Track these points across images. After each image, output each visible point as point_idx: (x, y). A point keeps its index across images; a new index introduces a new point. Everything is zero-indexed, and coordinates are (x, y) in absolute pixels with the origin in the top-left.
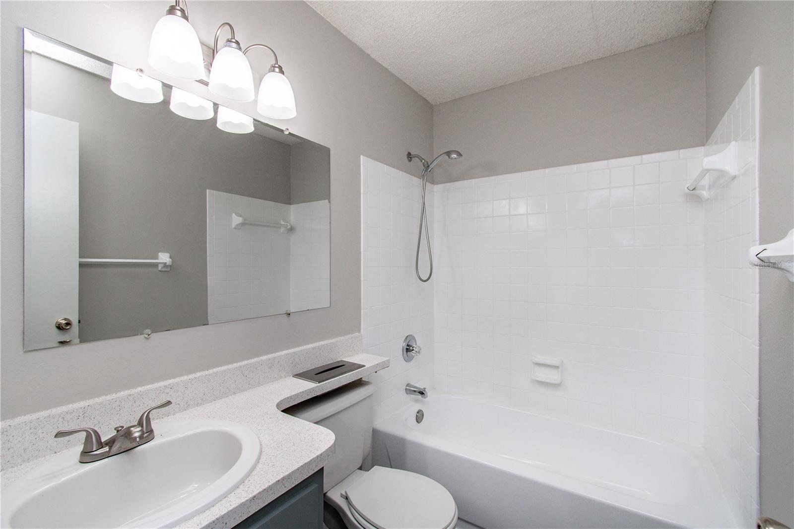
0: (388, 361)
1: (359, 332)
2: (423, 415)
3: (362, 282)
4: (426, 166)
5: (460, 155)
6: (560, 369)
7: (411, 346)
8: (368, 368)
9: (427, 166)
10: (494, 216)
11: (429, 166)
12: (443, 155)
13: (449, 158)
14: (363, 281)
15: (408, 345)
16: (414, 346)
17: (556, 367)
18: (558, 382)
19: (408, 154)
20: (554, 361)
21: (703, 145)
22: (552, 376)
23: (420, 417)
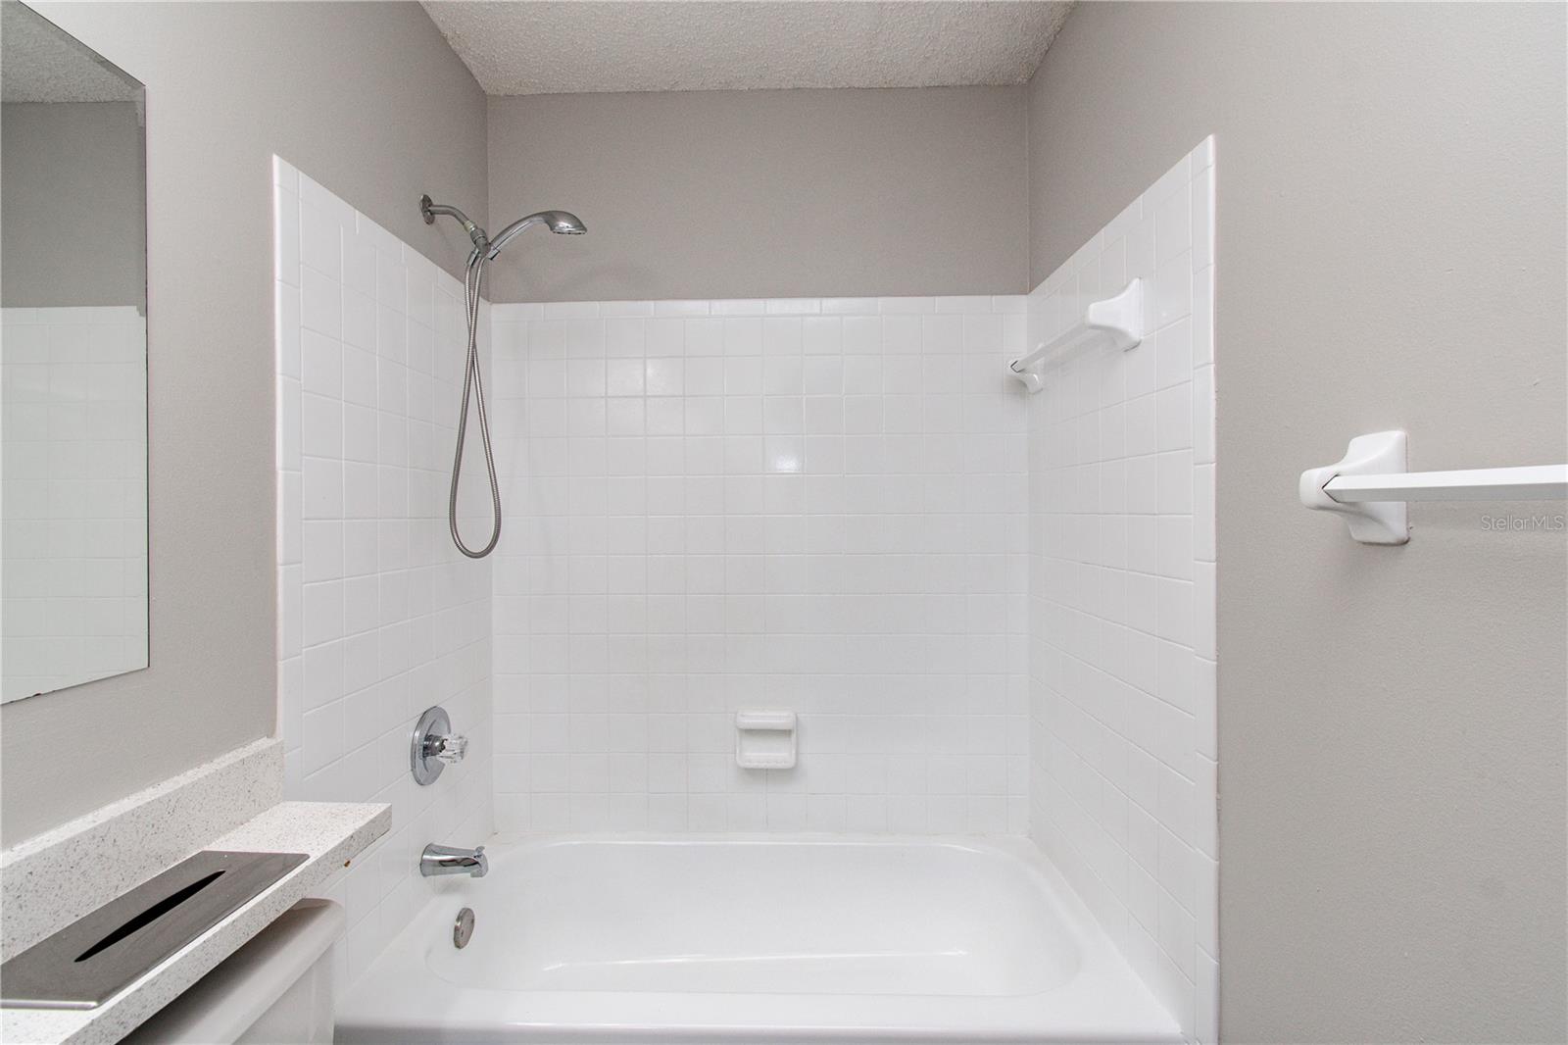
0: (387, 815)
1: (271, 734)
2: (473, 921)
3: (280, 569)
4: (481, 241)
5: (579, 225)
6: (794, 736)
7: (437, 738)
8: (318, 862)
9: (483, 245)
10: (648, 394)
11: (488, 245)
12: (535, 219)
13: (552, 229)
14: (285, 564)
15: (428, 738)
16: (444, 737)
17: (786, 733)
18: (790, 764)
19: (423, 200)
20: (778, 718)
21: (1024, 292)
22: (774, 755)
23: (463, 930)
